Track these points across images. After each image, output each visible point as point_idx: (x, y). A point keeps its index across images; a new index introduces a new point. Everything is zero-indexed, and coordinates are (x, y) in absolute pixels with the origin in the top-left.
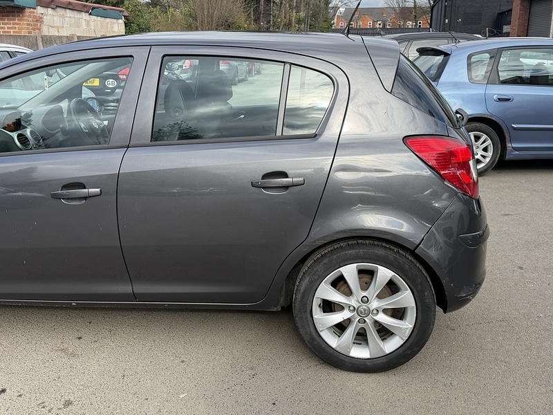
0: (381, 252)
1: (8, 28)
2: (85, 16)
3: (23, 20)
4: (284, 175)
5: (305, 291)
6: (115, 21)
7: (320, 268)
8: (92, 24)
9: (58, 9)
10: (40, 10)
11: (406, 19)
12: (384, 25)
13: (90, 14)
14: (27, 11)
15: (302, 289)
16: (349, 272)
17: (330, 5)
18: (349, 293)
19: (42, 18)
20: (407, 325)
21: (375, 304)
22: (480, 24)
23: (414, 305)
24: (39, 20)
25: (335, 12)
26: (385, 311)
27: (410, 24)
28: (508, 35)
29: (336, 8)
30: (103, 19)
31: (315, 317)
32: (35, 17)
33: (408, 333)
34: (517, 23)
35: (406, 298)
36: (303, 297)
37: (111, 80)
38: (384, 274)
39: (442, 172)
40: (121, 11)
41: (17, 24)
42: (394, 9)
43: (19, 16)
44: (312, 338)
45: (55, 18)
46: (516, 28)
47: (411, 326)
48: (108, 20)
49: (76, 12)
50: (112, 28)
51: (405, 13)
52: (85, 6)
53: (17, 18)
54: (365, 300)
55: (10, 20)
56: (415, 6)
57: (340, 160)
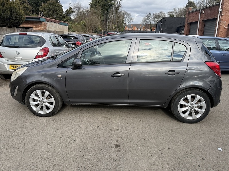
0: (198, 91)
1: (37, 28)
2: (58, 24)
3: (42, 25)
4: (174, 71)
5: (177, 102)
6: (66, 26)
7: (181, 96)
8: (60, 27)
9: (51, 22)
10: (46, 22)
11: (147, 28)
12: (140, 30)
13: (59, 24)
14: (43, 22)
15: (176, 101)
16: (189, 97)
17: (124, 23)
18: (188, 102)
19: (47, 25)
20: (203, 110)
21: (195, 105)
22: (172, 30)
23: (205, 105)
24: (46, 26)
25: (125, 25)
26: (197, 107)
27: (148, 30)
28: (183, 34)
29: (125, 24)
30: (63, 26)
31: (179, 109)
32: (45, 25)
33: (203, 113)
34: (186, 30)
35: (203, 103)
36: (176, 103)
37: (74, 45)
38: (198, 97)
39: (215, 71)
40: (67, 23)
41: (40, 27)
42: (144, 25)
43: (40, 24)
44: (178, 114)
45: (50, 25)
46: (186, 32)
47: (204, 111)
48: (64, 26)
49: (56, 23)
50: (65, 28)
51: (147, 26)
52: (58, 21)
53: (39, 25)
54: (192, 104)
55: (37, 25)
56: (150, 24)
57: (189, 67)
